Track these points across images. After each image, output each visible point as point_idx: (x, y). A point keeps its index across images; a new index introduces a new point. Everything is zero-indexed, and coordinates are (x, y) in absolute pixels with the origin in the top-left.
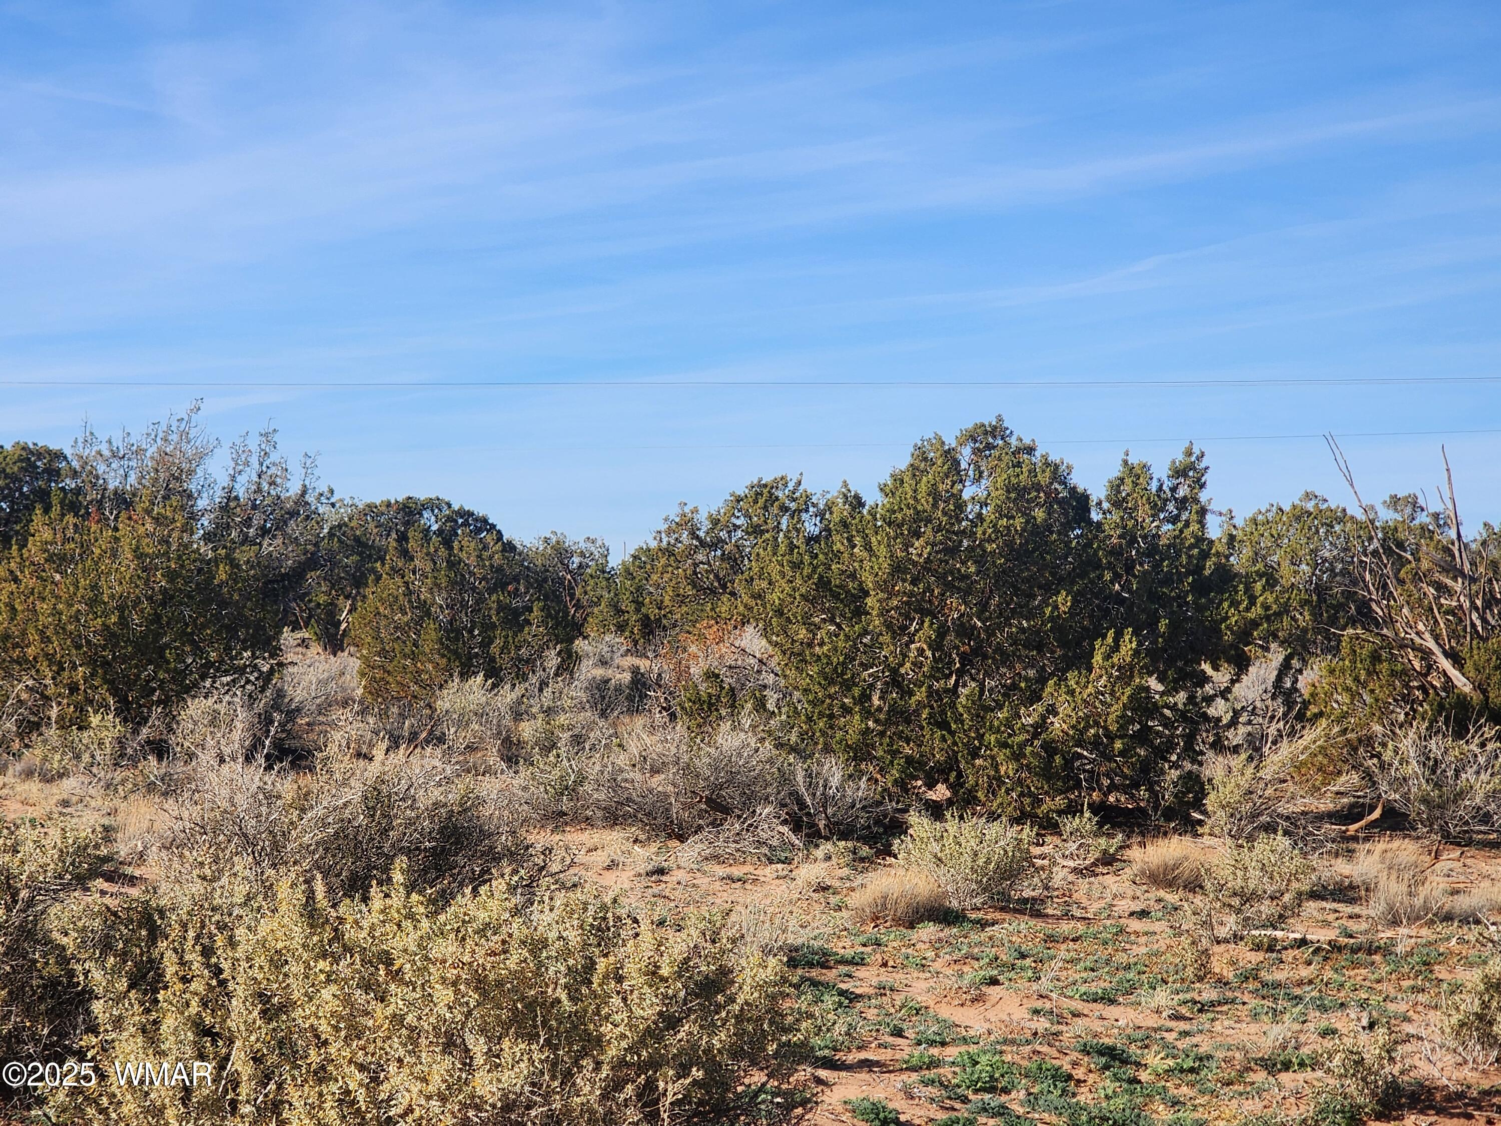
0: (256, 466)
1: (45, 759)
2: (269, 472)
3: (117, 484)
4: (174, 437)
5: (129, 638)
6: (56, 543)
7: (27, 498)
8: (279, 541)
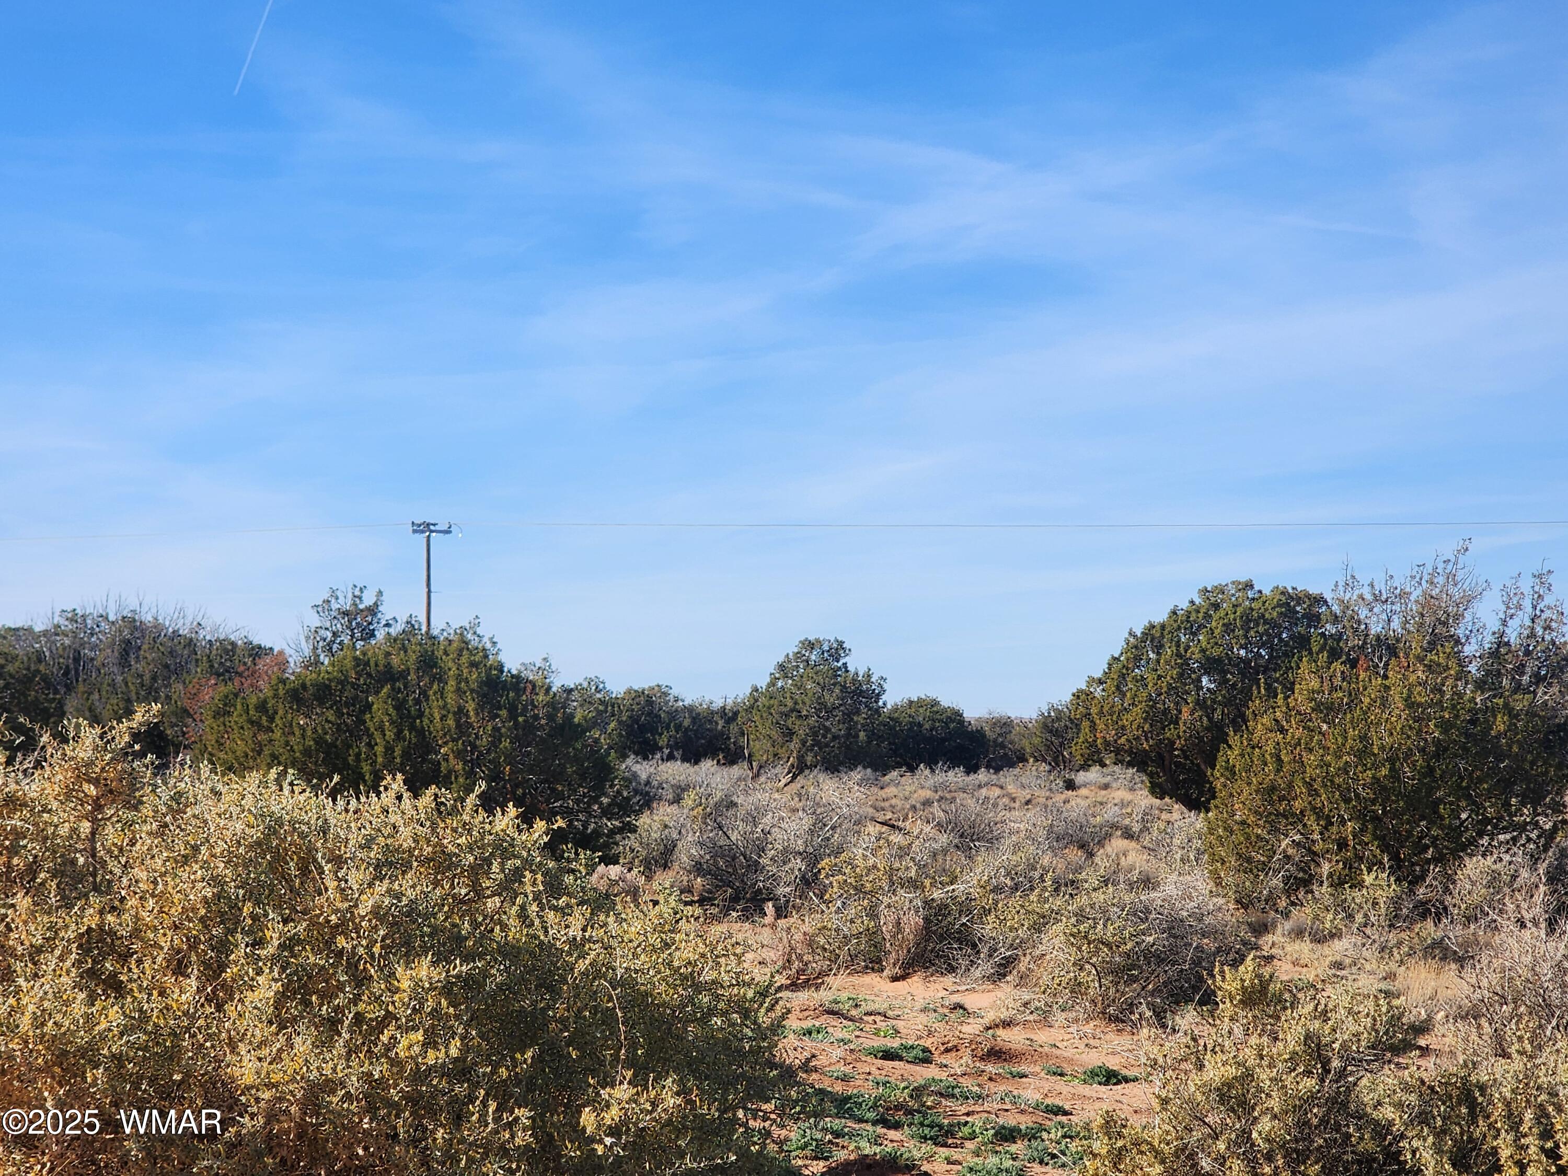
0: (1529, 609)
1: (1316, 917)
2: (1544, 616)
3: (1379, 629)
4: (1441, 580)
5: (1400, 792)
6: (1323, 692)
7: (1287, 644)
8: (1555, 689)
